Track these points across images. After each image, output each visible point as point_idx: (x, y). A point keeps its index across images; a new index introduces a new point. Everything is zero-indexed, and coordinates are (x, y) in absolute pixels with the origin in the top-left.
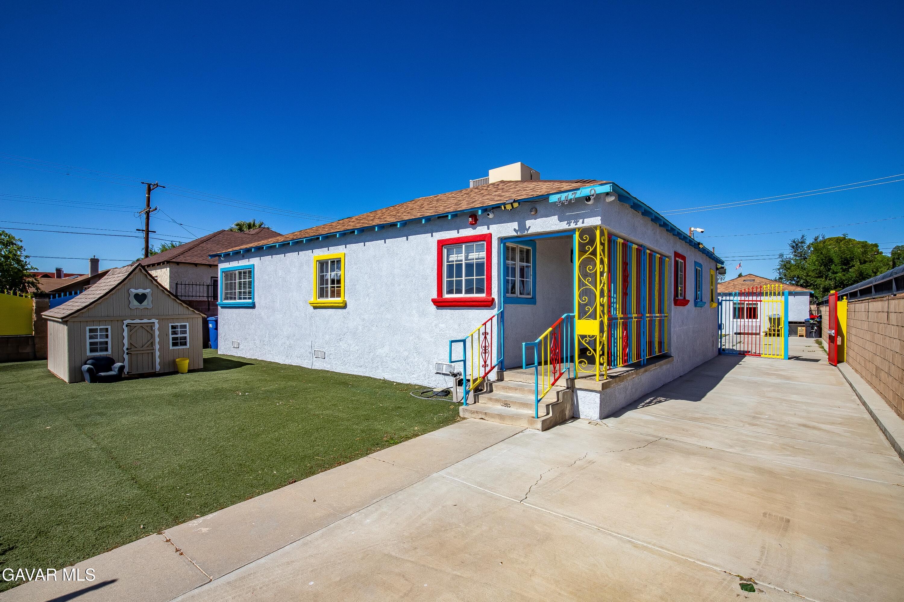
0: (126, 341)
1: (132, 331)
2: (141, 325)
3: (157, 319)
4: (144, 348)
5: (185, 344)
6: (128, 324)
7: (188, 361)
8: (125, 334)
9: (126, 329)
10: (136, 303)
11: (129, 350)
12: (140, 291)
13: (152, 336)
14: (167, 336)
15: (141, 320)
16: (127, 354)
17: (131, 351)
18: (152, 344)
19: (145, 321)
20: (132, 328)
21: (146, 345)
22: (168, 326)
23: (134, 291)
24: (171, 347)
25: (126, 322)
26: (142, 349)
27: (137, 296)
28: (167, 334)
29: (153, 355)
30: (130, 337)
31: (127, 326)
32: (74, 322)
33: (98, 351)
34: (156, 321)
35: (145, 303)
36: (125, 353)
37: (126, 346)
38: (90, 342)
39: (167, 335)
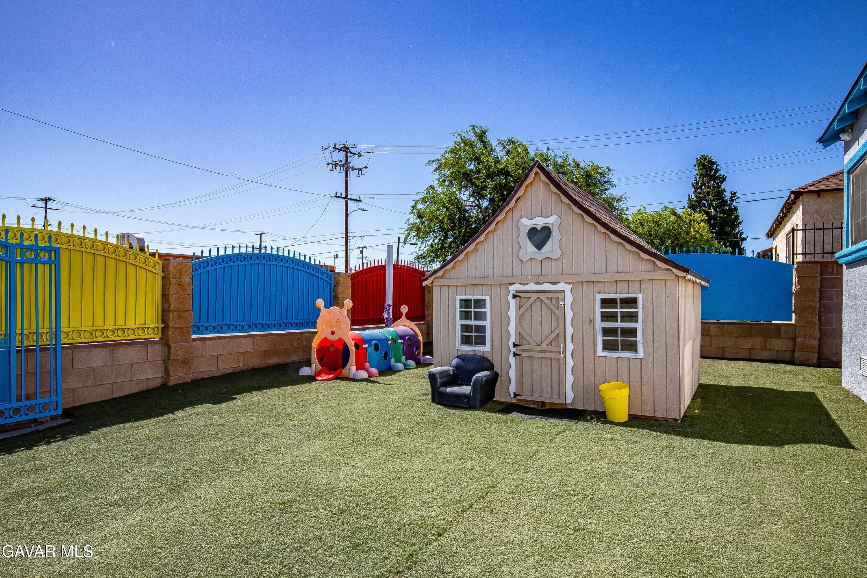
0: (512, 328)
1: (523, 309)
2: (539, 295)
3: (570, 283)
4: (543, 347)
5: (632, 347)
6: (516, 291)
7: (625, 392)
8: (512, 313)
9: (512, 302)
10: (530, 248)
11: (517, 347)
12: (539, 222)
13: (561, 320)
14: (590, 323)
15: (539, 284)
16: (515, 355)
17: (522, 350)
18: (559, 338)
19: (547, 287)
20: (524, 301)
21: (547, 341)
22: (594, 300)
23: (527, 223)
24: (600, 352)
25: (513, 289)
26: (539, 348)
27: (533, 233)
28: (590, 320)
29: (561, 363)
30: (520, 319)
31: (515, 297)
32: (440, 286)
33: (472, 344)
34: (567, 288)
35: (547, 247)
36: (512, 354)
37: (513, 339)
38: (462, 325)
39: (592, 321)
